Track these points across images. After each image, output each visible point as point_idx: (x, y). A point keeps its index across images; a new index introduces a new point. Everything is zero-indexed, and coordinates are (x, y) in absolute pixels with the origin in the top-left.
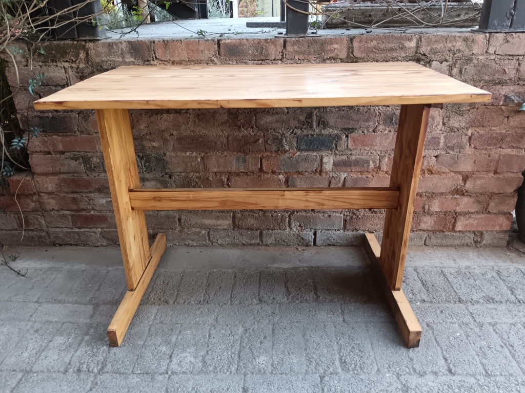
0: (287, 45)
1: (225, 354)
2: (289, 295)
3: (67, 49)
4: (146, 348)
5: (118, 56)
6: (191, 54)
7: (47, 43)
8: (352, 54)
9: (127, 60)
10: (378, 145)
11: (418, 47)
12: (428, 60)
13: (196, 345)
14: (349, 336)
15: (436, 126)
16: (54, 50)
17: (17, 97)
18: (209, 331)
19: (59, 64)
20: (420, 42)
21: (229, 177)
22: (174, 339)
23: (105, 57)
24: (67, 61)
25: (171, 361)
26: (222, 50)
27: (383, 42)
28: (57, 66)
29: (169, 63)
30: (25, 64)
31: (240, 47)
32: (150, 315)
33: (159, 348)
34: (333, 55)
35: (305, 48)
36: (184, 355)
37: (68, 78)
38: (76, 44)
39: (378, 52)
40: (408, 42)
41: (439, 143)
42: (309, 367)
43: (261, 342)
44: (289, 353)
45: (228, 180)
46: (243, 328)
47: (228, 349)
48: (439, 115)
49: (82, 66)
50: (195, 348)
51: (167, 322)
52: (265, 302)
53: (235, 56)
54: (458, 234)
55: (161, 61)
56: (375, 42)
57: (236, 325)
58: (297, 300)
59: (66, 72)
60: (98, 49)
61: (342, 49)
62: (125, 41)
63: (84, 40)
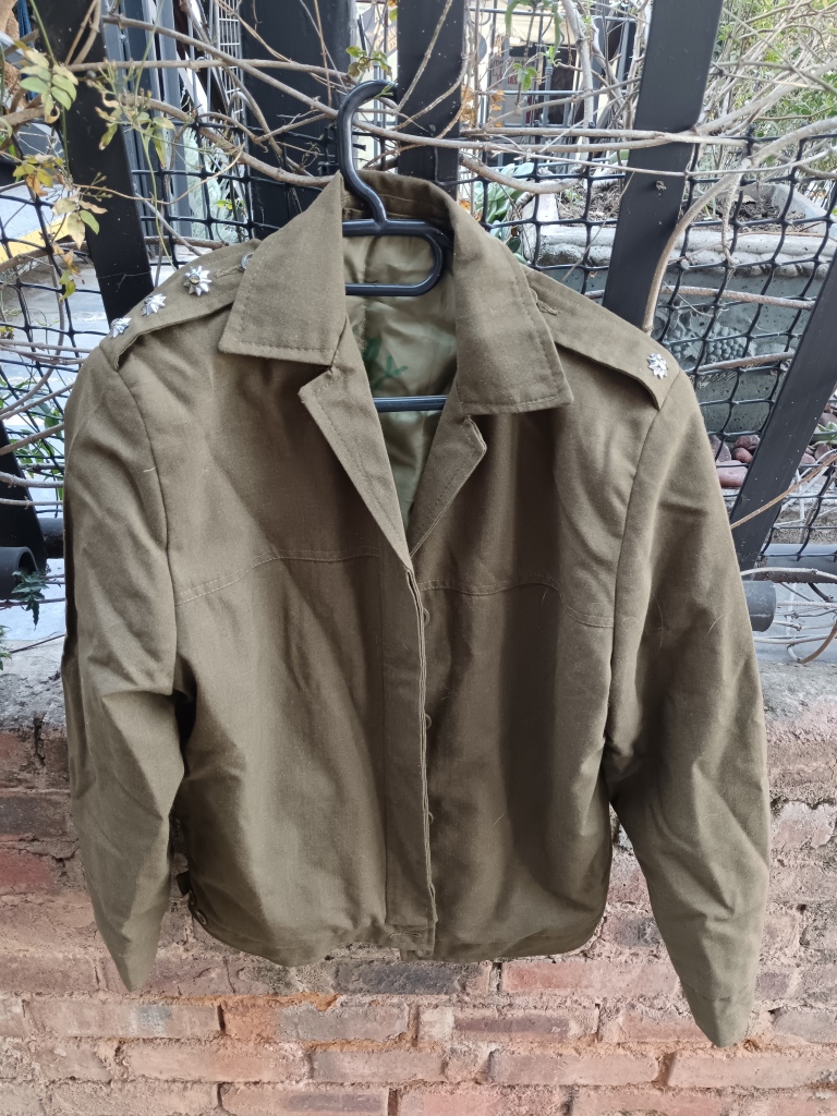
10: (598, 986)
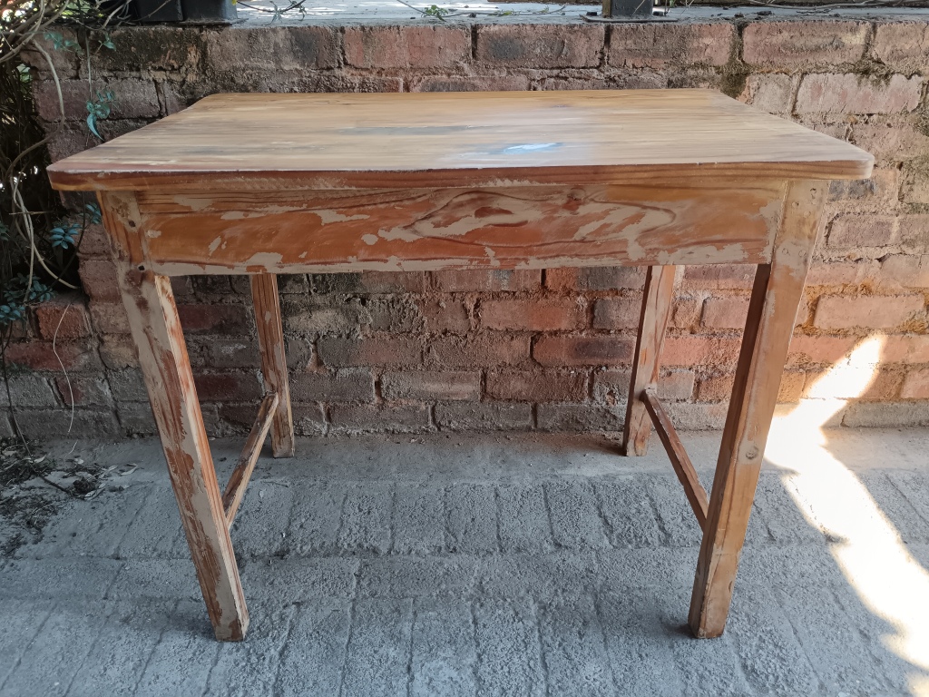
0: (612, 38)
1: (516, 660)
2: (612, 532)
3: (161, 42)
4: (355, 653)
5: (268, 59)
6: (417, 55)
7: (120, 31)
8: (740, 57)
9: (286, 68)
11: (867, 46)
12: (884, 73)
13: (452, 642)
14: (747, 615)
15: (887, 201)
16: (134, 45)
17: (55, 142)
18: (472, 611)
19: (145, 75)
20: (872, 36)
21: (478, 300)
22: (406, 630)
23: (241, 60)
24: (161, 69)
25: (412, 679)
26: (480, 46)
27: (802, 35)
28: (140, 78)
29: (371, 73)
30: (73, 73)
31: (516, 41)
32: (347, 579)
33: (381, 651)
34: (703, 59)
35: (648, 44)
36: (433, 664)
37: (163, 104)
38: (181, 33)
39: (789, 53)
40: (849, 34)
41: (889, 233)
42: (686, 684)
43: (579, 633)
44: (641, 656)
45: (477, 306)
46: (536, 604)
47: (519, 650)
48: (895, 181)
49: (191, 78)
50: (453, 648)
51: (385, 594)
52: (566, 547)
53: (507, 60)
54: (905, 405)
55: (356, 68)
56: (786, 34)
57: (522, 598)
58: (630, 542)
59: (158, 91)
60: (227, 44)
61: (721, 47)
62: (284, 28)
63: (197, 26)
